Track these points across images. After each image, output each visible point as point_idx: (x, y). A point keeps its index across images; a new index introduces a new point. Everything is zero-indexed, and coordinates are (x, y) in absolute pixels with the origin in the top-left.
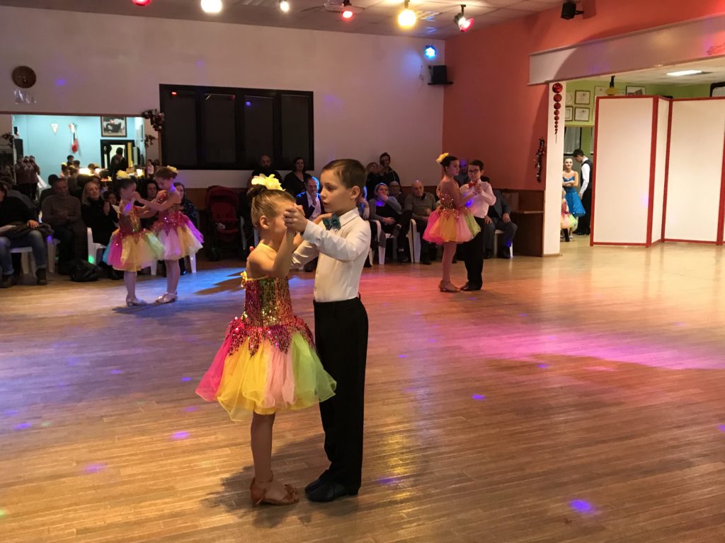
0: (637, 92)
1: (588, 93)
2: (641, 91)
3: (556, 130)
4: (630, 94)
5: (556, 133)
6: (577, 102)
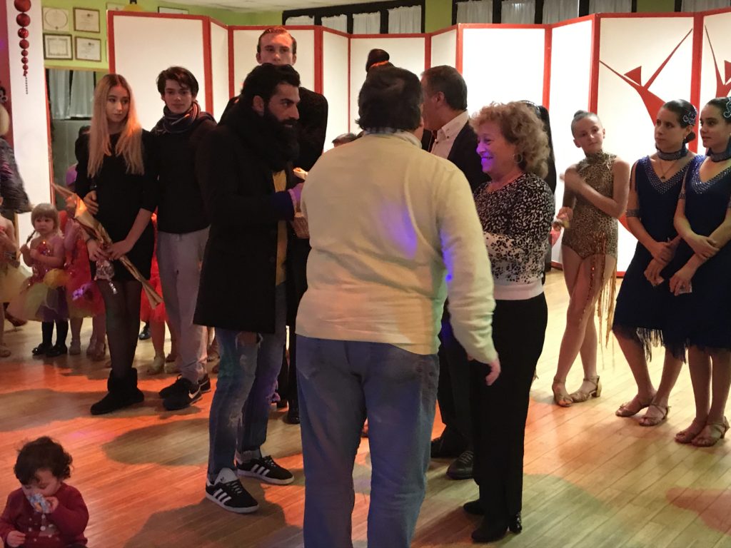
1: (97, 13)
3: (25, 68)
5: (25, 75)
6: (77, 28)
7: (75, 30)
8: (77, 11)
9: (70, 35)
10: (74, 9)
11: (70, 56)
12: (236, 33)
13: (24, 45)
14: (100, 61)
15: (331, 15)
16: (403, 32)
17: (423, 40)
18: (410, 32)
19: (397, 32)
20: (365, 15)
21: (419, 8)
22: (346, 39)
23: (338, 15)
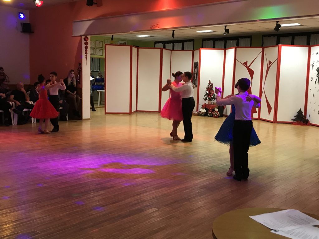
0: (124, 43)
1: (102, 42)
2: (125, 43)
4: (121, 44)
5: (86, 60)
6: (97, 46)
7: (96, 47)
8: (97, 42)
9: (95, 48)
10: (96, 41)
11: (94, 54)
12: (139, 49)
13: (86, 53)
14: (102, 55)
15: (168, 43)
16: (188, 49)
17: (192, 52)
18: (190, 49)
19: (186, 49)
20: (178, 44)
21: (193, 42)
22: (170, 51)
23: (170, 43)
